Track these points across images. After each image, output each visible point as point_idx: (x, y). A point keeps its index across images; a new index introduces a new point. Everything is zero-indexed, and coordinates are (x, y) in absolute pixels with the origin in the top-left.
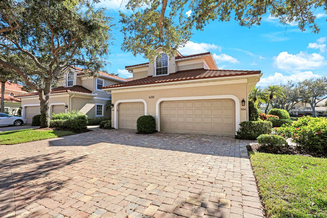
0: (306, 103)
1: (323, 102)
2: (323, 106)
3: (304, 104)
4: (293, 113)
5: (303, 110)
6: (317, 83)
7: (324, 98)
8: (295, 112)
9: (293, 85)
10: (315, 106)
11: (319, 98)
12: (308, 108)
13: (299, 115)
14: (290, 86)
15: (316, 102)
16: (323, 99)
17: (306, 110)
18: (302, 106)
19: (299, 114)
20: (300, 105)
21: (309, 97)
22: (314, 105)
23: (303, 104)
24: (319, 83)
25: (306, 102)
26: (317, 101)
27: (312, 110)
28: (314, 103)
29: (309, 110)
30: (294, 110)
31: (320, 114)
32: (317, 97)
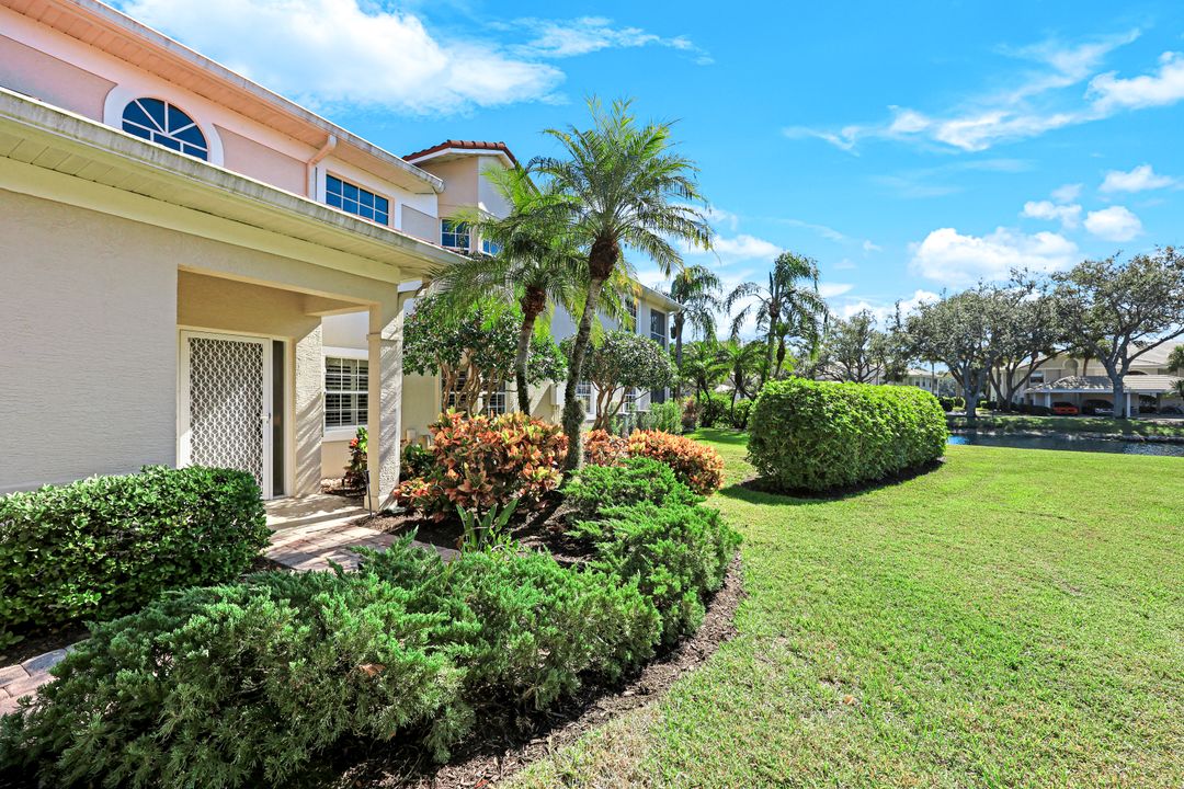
0: (1086, 362)
1: (1161, 356)
2: (1161, 372)
3: (1081, 362)
4: (1034, 398)
5: (1076, 388)
6: (1134, 271)
7: (1167, 339)
8: (1041, 396)
9: (1031, 286)
10: (1125, 371)
11: (1144, 338)
12: (1095, 380)
13: (1056, 409)
14: (1018, 289)
15: (1128, 357)
16: (1162, 341)
17: (1087, 388)
18: (1072, 370)
19: (1056, 405)
20: (1063, 368)
21: (1101, 336)
22: (1119, 367)
23: (1076, 365)
24: (1142, 270)
25: (1087, 356)
26: (1132, 349)
27: (1111, 389)
28: (1120, 361)
29: (1100, 389)
30: (1039, 388)
31: (1147, 405)
32: (1132, 335)
